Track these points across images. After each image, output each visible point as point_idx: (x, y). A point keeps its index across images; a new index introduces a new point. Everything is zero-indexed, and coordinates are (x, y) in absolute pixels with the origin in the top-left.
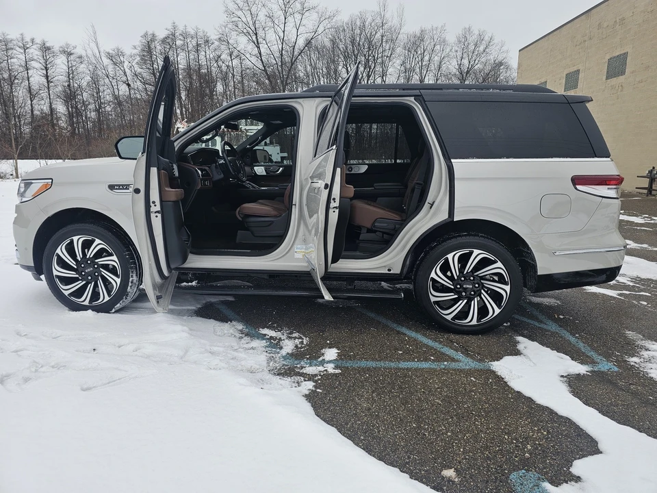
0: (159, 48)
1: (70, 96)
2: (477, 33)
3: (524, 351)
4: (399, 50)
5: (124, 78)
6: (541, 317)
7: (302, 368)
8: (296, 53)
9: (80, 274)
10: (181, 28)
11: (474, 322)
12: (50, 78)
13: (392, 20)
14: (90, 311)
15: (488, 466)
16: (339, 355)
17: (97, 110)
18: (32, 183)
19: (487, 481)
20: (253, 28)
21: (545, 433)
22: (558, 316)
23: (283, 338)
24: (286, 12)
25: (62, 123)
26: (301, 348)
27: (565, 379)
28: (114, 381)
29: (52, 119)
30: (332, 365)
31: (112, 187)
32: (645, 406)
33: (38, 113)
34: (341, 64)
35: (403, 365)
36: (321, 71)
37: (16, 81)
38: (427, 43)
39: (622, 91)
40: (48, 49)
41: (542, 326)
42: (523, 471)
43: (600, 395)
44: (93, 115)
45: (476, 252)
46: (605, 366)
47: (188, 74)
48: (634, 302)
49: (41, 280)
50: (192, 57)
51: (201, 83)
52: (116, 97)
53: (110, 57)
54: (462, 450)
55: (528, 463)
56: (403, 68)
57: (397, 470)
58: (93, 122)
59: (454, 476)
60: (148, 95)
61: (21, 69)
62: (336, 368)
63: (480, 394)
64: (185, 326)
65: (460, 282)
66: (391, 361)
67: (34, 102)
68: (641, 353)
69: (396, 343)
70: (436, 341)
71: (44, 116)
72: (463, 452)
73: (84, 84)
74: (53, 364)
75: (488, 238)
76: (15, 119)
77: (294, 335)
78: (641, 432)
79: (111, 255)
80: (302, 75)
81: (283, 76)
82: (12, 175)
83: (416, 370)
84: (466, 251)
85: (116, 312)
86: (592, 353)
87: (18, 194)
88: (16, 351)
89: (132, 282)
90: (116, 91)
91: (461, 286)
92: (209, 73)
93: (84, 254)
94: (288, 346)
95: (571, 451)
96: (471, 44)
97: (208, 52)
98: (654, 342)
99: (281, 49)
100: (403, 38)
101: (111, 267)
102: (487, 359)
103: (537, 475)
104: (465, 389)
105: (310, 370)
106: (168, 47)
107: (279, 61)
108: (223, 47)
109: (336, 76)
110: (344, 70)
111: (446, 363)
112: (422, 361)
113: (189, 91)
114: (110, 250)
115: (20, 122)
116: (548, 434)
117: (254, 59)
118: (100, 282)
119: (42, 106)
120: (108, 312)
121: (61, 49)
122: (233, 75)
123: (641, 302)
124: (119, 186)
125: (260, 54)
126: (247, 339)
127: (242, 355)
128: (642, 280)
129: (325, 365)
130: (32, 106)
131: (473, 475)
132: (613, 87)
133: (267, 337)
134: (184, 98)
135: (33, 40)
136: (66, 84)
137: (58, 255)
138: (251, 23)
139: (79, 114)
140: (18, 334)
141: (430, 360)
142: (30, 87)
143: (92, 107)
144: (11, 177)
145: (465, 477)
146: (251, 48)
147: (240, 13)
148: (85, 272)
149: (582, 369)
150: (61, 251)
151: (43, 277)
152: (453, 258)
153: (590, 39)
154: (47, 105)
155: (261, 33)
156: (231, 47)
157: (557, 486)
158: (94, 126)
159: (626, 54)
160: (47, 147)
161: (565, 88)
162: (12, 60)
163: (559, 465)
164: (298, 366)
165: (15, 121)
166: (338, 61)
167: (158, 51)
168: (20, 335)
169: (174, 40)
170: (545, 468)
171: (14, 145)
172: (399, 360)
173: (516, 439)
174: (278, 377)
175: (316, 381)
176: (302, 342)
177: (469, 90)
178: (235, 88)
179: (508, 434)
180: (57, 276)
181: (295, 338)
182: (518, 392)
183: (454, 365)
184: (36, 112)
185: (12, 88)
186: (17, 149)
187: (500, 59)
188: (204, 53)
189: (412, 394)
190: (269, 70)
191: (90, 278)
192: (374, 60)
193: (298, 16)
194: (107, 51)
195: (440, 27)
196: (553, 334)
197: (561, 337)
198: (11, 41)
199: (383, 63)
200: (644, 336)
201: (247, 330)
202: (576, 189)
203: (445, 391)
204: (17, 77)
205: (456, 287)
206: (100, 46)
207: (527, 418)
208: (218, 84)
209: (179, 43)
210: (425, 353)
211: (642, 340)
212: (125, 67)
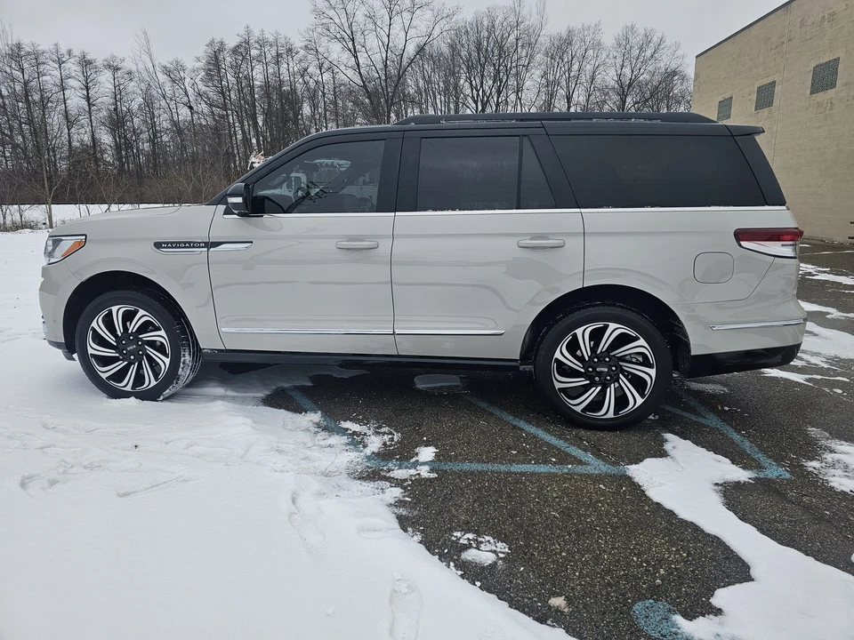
0: (228, 59)
1: (117, 122)
2: (643, 32)
3: (671, 452)
4: (539, 57)
5: (185, 99)
6: (701, 409)
7: (389, 471)
8: (405, 63)
9: (121, 353)
10: (256, 34)
11: (611, 415)
12: (91, 101)
13: (530, 18)
14: (133, 399)
15: (608, 593)
16: (437, 455)
17: (152, 141)
18: (62, 240)
19: (604, 613)
20: (349, 32)
21: (685, 555)
22: (722, 407)
23: (369, 432)
24: (391, 10)
25: (108, 157)
26: (391, 445)
27: (720, 487)
28: (158, 485)
29: (95, 153)
30: (427, 468)
31: (158, 245)
32: (818, 523)
33: (78, 144)
34: (463, 76)
35: (516, 468)
36: (437, 87)
37: (50, 104)
38: (577, 48)
39: (831, 109)
40: (89, 63)
41: (700, 420)
42: (651, 601)
43: (762, 509)
44: (146, 146)
45: (612, 326)
46: (775, 472)
47: (266, 93)
48: (826, 389)
49: (74, 359)
50: (271, 71)
51: (282, 105)
52: (175, 124)
53: (167, 72)
54: (577, 574)
55: (659, 591)
56: (544, 81)
57: (494, 597)
58: (147, 156)
59: (563, 606)
60: (215, 120)
61: (56, 89)
62: (432, 471)
63: (608, 505)
64: (248, 417)
65: (593, 364)
66: (501, 463)
67: (73, 130)
68: (824, 456)
69: (510, 441)
70: (561, 439)
71: (85, 149)
72: (579, 577)
73: (135, 106)
74: (85, 463)
75: (628, 309)
76: (49, 152)
77: (383, 430)
78: (808, 555)
79: (159, 329)
80: (412, 91)
81: (388, 93)
82: (44, 224)
83: (533, 474)
84: (600, 325)
85: (165, 399)
86: (760, 455)
87: (45, 253)
88: (42, 448)
89: (184, 363)
90: (175, 116)
91: (594, 369)
92: (294, 91)
93: (125, 328)
94: (375, 444)
95: (715, 578)
96: (636, 47)
97: (291, 64)
98: (843, 442)
99: (384, 58)
100: (544, 41)
101: (158, 343)
102: (623, 461)
103: (668, 606)
104: (591, 500)
105: (400, 473)
106: (241, 58)
107: (382, 74)
108: (310, 57)
109: (457, 92)
110: (467, 84)
111: (570, 466)
112: (540, 464)
113: (267, 114)
114: (157, 323)
115: (55, 156)
116: (688, 556)
117: (350, 73)
118: (145, 363)
119: (81, 136)
120: (155, 399)
121: (105, 63)
122: (324, 94)
123: (835, 390)
124: (167, 243)
125: (358, 65)
126: (324, 434)
127: (315, 454)
128: (841, 360)
129: (418, 468)
130: (69, 136)
131: (588, 605)
132: (819, 104)
133: (349, 432)
134: (261, 124)
135: (69, 52)
136: (112, 108)
137: (93, 329)
138: (346, 25)
139: (129, 145)
140: (45, 426)
141: (550, 462)
142: (66, 112)
143: (144, 136)
144: (44, 226)
145: (577, 607)
146: (346, 57)
147: (332, 13)
148: (127, 350)
149: (741, 475)
150: (98, 324)
151: (75, 356)
152: (583, 333)
153: (790, 40)
154: (89, 134)
155: (358, 38)
156: (320, 57)
157: (691, 620)
158: (148, 161)
159: (837, 60)
160: (88, 188)
161: (756, 106)
162: (44, 78)
163: (697, 594)
164: (385, 468)
165: (49, 155)
166: (459, 72)
167: (228, 64)
168: (48, 428)
169: (248, 50)
170: (678, 598)
171: (46, 186)
172: (511, 462)
173: (647, 562)
174: (359, 482)
175: (404, 488)
176: (393, 438)
177: (605, 121)
178: (326, 110)
179: (638, 555)
180: (93, 355)
181: (384, 433)
182: (657, 504)
183: (580, 469)
184: (75, 144)
185: (44, 114)
186: (50, 190)
187: (673, 66)
188: (285, 66)
189: (523, 504)
190: (370, 86)
191: (132, 357)
192: (507, 71)
193: (407, 15)
194: (164, 64)
195: (593, 25)
196: (713, 430)
197: (723, 434)
198: (43, 53)
199: (517, 74)
200: (831, 434)
201: (325, 423)
202: (740, 245)
203: (566, 502)
204: (51, 99)
205: (587, 370)
206: (154, 57)
207: (665, 536)
208: (305, 105)
209: (254, 52)
210: (543, 453)
211: (828, 439)
212: (186, 85)
